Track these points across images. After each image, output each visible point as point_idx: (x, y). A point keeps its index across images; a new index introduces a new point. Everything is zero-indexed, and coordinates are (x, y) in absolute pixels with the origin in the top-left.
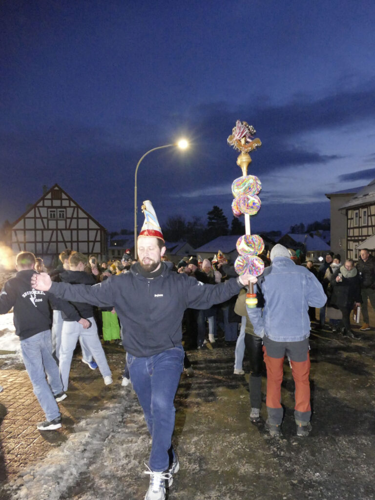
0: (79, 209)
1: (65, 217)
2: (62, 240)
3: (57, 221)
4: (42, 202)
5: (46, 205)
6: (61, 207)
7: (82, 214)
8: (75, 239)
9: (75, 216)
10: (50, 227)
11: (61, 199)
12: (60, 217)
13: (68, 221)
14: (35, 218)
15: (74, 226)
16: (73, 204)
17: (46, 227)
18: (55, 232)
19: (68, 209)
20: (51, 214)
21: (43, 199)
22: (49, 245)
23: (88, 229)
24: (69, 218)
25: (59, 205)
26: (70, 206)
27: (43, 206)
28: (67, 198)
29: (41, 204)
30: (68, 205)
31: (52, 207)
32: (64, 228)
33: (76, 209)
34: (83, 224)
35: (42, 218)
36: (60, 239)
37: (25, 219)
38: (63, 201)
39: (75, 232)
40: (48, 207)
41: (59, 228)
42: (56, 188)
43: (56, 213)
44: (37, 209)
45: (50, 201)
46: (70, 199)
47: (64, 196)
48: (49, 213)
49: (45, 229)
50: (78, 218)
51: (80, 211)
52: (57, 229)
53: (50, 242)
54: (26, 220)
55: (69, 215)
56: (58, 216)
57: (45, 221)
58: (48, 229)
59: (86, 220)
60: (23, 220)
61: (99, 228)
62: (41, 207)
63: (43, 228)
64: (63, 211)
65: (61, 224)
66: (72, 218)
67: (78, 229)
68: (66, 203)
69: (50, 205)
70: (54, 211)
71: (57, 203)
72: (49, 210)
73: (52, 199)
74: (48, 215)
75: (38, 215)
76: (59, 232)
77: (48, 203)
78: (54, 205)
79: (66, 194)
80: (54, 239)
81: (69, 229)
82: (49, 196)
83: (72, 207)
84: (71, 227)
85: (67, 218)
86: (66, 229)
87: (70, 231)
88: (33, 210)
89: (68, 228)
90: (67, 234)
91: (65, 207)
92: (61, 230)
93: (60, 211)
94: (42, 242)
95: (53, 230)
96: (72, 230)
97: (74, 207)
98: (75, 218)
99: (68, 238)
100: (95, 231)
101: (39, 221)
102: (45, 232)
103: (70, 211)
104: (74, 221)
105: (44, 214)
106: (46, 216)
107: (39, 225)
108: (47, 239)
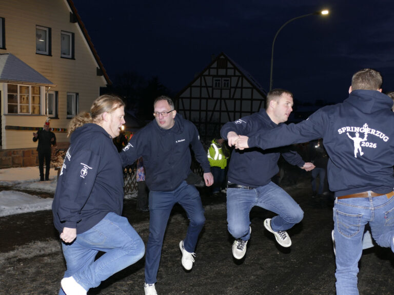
0: (244, 78)
1: (229, 86)
2: (225, 110)
3: (221, 90)
4: (207, 71)
5: (211, 74)
6: (226, 76)
7: (246, 84)
8: (238, 109)
9: (239, 85)
10: (214, 97)
11: (227, 68)
12: (225, 86)
13: (233, 90)
14: (201, 87)
15: (238, 95)
16: (237, 73)
17: (211, 96)
18: (219, 101)
19: (232, 78)
20: (216, 83)
21: (209, 68)
22: (212, 115)
23: (252, 100)
24: (233, 87)
25: (224, 74)
26: (235, 76)
27: (209, 75)
28: (231, 66)
29: (206, 73)
30: (233, 74)
31: (217, 76)
32: (228, 97)
33: (241, 78)
34: (247, 94)
35: (207, 87)
36: (224, 108)
37: (191, 87)
38: (228, 70)
39: (238, 102)
40: (214, 76)
41: (223, 96)
42: (222, 57)
43: (220, 82)
44: (203, 77)
45: (216, 70)
46: (235, 68)
47: (229, 65)
48: (214, 82)
49: (209, 98)
50: (242, 88)
51: (245, 81)
52: (221, 99)
53: (214, 111)
54: (193, 88)
55: (233, 85)
56: (223, 85)
57: (210, 89)
58: (213, 98)
59: (250, 90)
60: (189, 88)
61: (263, 98)
62: (207, 76)
63: (207, 97)
64: (228, 80)
65: (226, 94)
66: (236, 87)
67: (241, 99)
68: (231, 72)
69: (216, 74)
70: (219, 80)
71: (222, 72)
72: (214, 79)
73: (217, 68)
74: (213, 84)
75: (203, 84)
76: (223, 101)
77: (213, 72)
78: (228, 74)
79: (231, 63)
80: (217, 108)
81: (233, 99)
82: (215, 65)
83: (237, 76)
84: (235, 97)
85: (231, 87)
86: (229, 99)
87: (233, 101)
88: (199, 79)
89: (231, 97)
90: (230, 104)
91: (230, 76)
92: (225, 99)
93: (225, 80)
94: (207, 111)
95: (217, 99)
96: (235, 100)
97: (239, 76)
98: (239, 88)
99: (231, 108)
100: (259, 102)
101: (204, 90)
102: (209, 100)
103: (234, 80)
104: (239, 91)
105: (209, 84)
106: (211, 85)
107: (205, 94)
108: (211, 108)
